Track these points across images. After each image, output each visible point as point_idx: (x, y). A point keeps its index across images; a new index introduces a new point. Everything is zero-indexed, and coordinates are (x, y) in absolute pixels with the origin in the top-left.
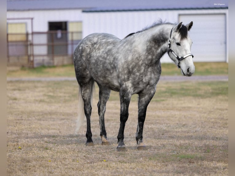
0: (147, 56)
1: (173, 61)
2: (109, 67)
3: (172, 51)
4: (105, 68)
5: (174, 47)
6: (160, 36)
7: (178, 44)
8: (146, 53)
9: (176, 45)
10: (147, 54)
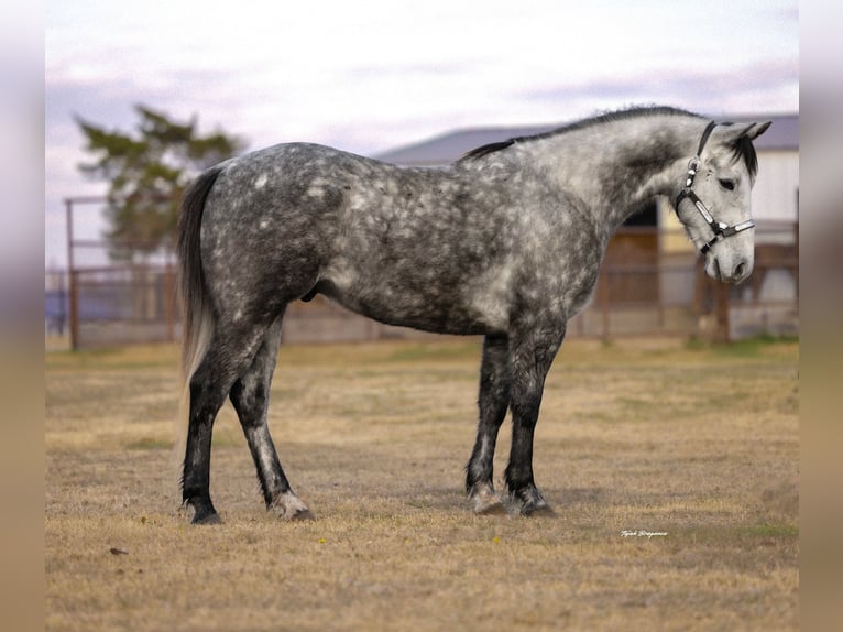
0: (609, 210)
1: (682, 226)
2: (480, 249)
3: (698, 200)
4: (463, 253)
5: (707, 188)
6: (658, 151)
7: (728, 185)
8: (602, 201)
9: (717, 186)
10: (606, 203)
